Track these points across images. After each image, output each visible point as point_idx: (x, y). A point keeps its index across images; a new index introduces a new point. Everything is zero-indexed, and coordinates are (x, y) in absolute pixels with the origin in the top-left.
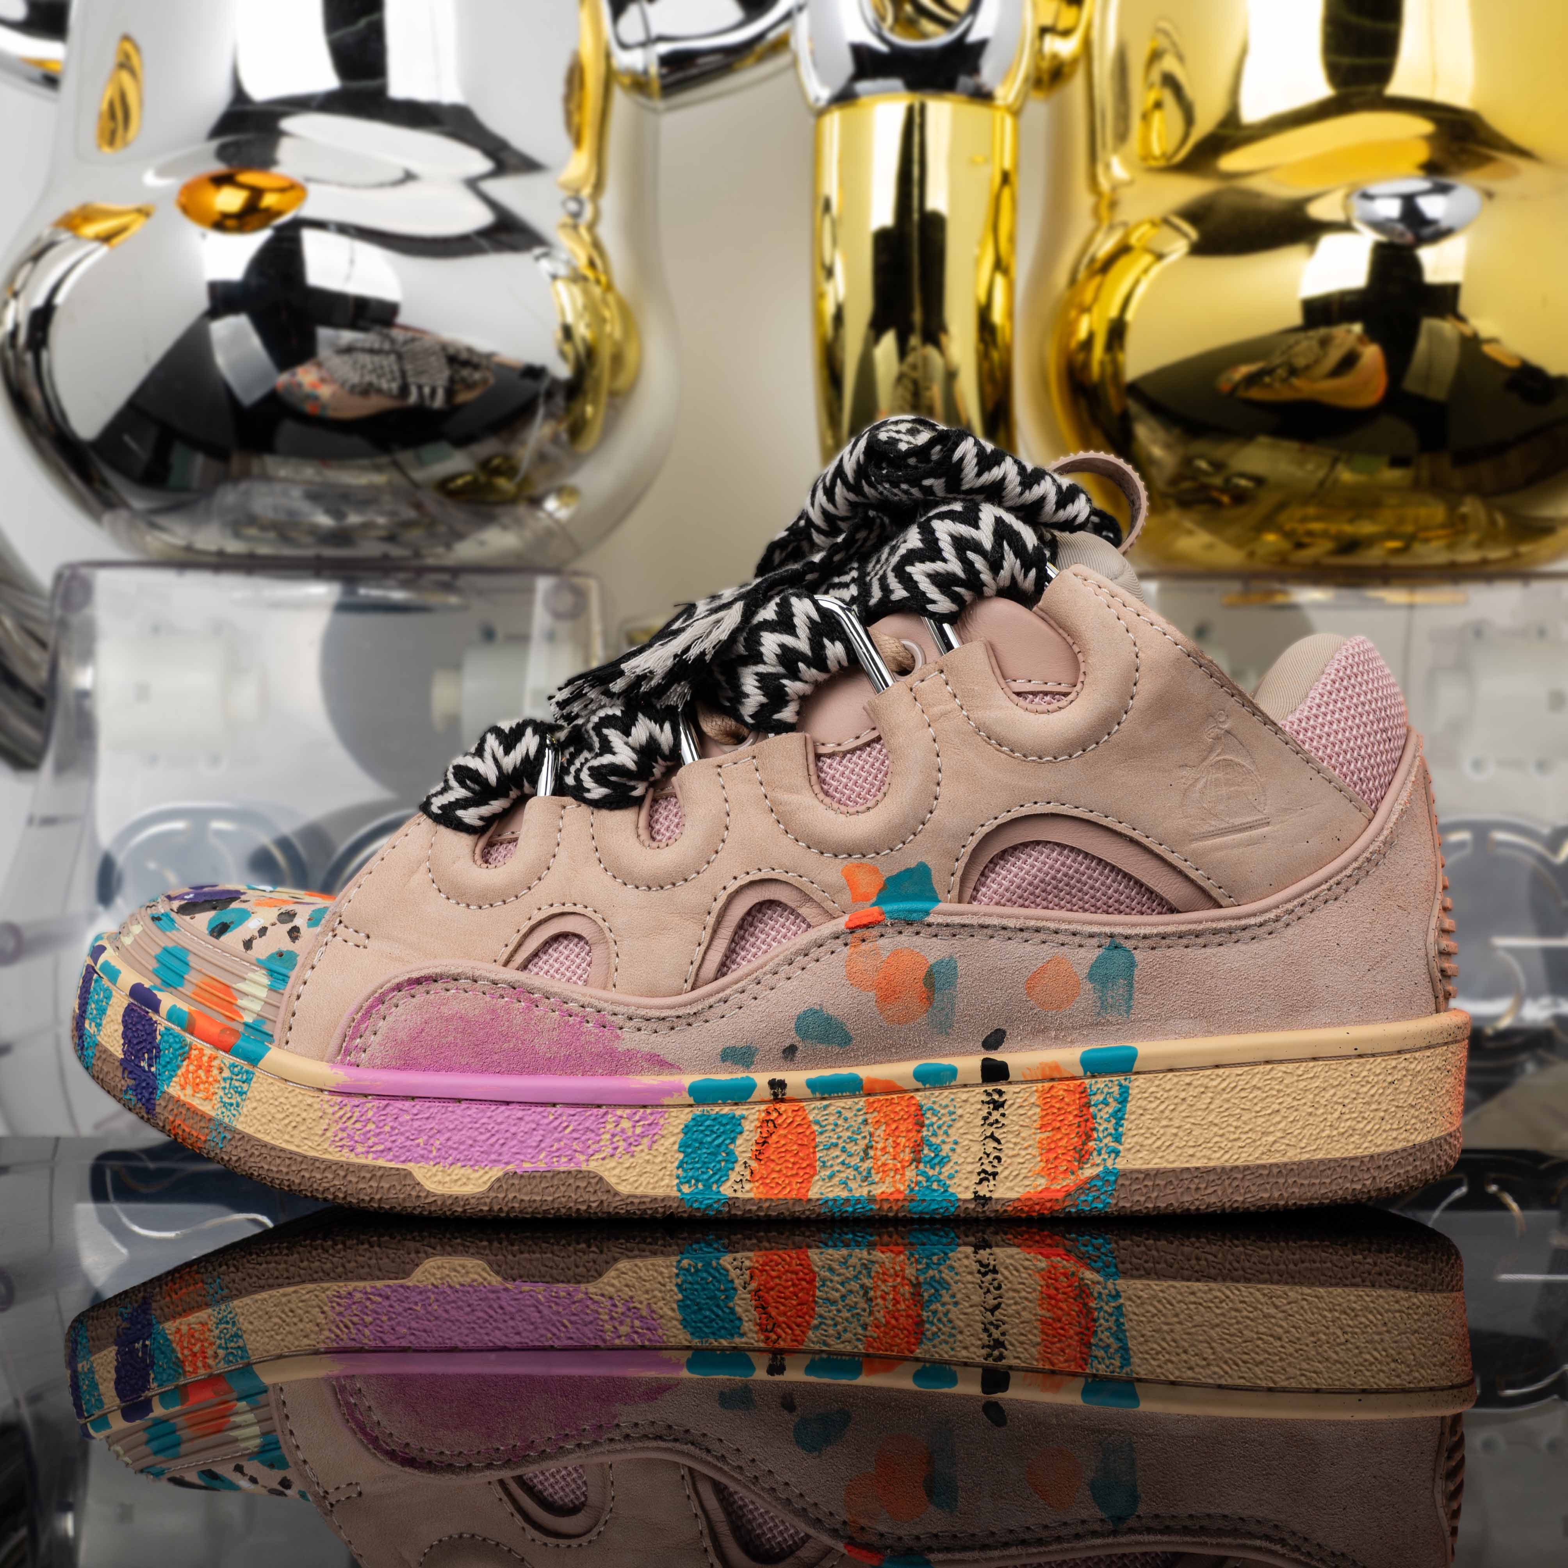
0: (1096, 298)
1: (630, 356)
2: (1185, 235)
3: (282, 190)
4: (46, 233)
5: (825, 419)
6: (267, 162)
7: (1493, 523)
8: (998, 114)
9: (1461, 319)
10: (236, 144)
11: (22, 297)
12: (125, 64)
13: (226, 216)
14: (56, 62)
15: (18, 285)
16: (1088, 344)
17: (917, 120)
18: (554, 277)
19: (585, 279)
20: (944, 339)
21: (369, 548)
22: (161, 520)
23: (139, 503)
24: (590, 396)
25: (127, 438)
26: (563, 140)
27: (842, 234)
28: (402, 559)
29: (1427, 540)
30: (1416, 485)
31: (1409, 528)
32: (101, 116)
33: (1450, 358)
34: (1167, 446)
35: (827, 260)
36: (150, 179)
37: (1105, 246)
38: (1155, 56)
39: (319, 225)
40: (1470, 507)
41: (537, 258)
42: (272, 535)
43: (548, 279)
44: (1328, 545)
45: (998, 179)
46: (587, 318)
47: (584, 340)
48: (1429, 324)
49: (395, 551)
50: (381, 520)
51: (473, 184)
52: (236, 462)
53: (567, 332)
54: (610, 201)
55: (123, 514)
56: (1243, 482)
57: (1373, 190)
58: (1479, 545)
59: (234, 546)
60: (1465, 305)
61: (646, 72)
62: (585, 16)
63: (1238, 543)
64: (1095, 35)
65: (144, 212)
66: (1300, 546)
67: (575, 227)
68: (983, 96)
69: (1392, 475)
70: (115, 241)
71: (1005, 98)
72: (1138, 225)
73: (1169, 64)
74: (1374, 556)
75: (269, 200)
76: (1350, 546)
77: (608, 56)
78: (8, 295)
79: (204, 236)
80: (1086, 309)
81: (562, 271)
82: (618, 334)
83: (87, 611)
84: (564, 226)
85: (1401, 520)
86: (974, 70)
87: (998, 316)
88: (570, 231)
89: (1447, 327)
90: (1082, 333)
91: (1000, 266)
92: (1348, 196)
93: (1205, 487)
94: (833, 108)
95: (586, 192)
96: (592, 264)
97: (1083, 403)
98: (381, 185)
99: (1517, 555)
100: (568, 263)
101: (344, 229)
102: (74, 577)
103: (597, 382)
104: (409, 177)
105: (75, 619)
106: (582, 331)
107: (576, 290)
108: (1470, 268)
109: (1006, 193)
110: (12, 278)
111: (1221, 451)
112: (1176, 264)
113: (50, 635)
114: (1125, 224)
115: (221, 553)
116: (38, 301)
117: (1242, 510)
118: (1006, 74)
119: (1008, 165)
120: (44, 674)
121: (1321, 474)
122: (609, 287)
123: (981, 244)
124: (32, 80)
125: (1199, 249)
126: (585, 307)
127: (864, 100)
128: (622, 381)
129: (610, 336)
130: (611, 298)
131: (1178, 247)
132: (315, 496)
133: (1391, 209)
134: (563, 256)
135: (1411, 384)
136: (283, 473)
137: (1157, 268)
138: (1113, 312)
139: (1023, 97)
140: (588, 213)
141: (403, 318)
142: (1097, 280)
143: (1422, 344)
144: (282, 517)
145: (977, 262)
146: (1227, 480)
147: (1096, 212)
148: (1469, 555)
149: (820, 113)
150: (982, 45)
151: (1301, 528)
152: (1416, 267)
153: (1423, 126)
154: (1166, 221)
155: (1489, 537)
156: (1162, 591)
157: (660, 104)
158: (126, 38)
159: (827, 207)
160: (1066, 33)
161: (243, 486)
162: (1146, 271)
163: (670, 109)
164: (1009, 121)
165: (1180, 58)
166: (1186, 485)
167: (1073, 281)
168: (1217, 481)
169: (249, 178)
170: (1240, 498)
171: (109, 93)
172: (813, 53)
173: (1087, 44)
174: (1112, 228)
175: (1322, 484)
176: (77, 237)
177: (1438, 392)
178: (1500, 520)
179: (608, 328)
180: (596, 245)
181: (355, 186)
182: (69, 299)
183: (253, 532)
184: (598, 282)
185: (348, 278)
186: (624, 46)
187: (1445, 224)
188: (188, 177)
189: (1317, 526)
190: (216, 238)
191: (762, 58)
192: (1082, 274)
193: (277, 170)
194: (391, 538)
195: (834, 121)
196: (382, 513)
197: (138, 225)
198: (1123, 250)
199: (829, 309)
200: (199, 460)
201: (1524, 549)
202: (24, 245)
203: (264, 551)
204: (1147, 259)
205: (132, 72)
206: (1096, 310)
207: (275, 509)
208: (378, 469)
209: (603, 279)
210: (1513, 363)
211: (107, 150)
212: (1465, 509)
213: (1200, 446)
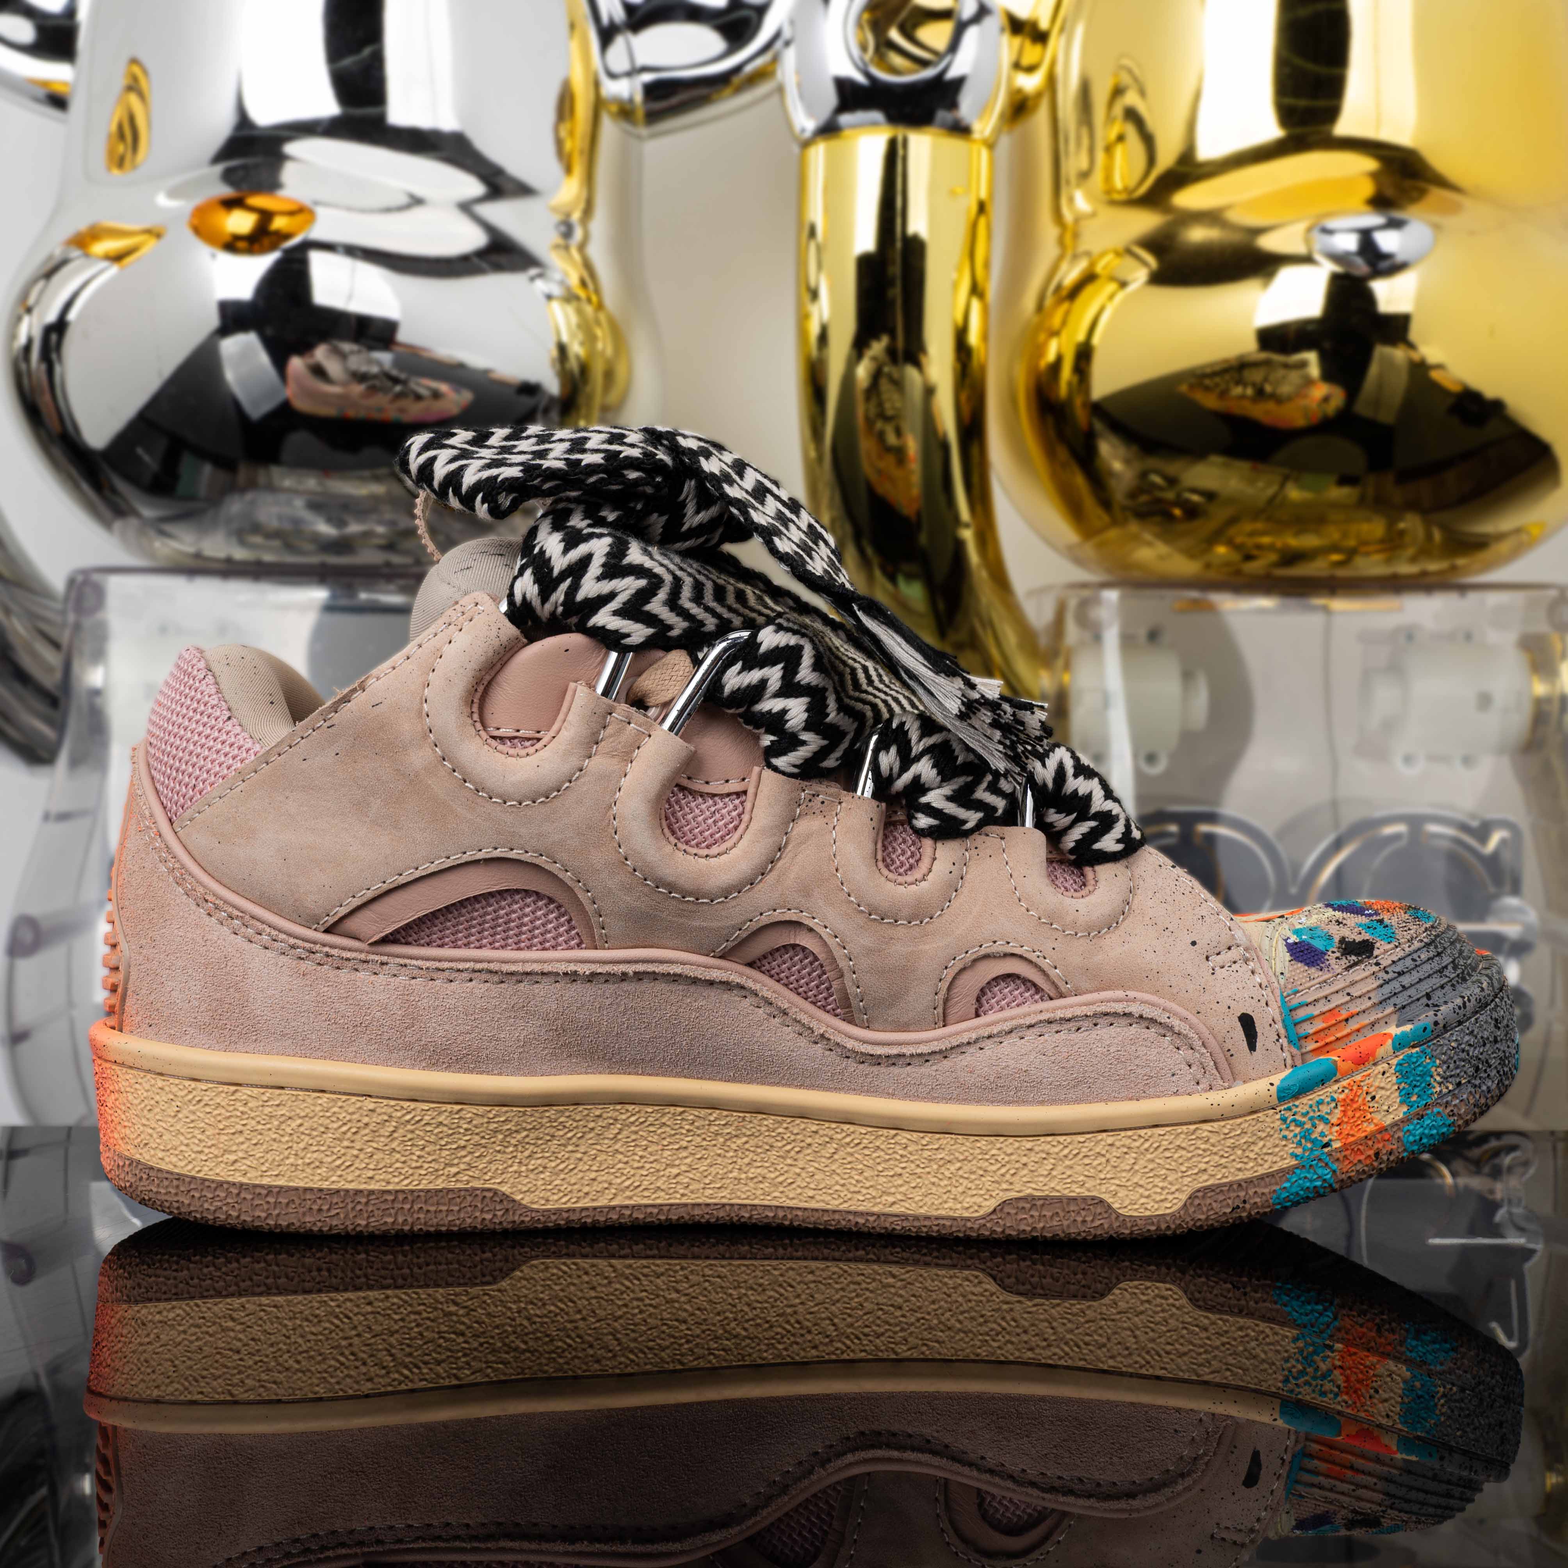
0: (1064, 323)
1: (621, 371)
2: (1144, 263)
3: (291, 213)
4: (58, 253)
5: (808, 433)
6: (272, 185)
7: (1429, 537)
8: (975, 147)
9: (1411, 346)
10: (244, 167)
11: (36, 312)
12: (133, 87)
13: (237, 238)
14: (65, 84)
15: (31, 301)
16: (1056, 367)
17: (900, 152)
18: (549, 297)
19: (577, 298)
20: (924, 360)
21: (369, 557)
22: (168, 528)
23: (148, 512)
24: (583, 411)
25: (140, 451)
26: (554, 167)
27: (827, 258)
28: (405, 566)
29: (1368, 554)
30: (1361, 502)
31: (1352, 543)
32: (110, 136)
33: (1399, 383)
34: (1127, 462)
35: (813, 283)
36: (162, 200)
37: (1071, 275)
38: (1118, 92)
39: (328, 247)
40: (1410, 523)
41: (532, 279)
42: (276, 543)
43: (543, 300)
44: (1273, 557)
45: (974, 208)
46: (580, 336)
47: (578, 357)
48: (1382, 351)
49: (396, 559)
50: (380, 529)
51: (466, 207)
52: (243, 473)
53: (562, 349)
54: (599, 225)
55: (133, 522)
56: (1195, 498)
57: (1331, 224)
58: (1413, 560)
59: (240, 554)
60: (1415, 333)
61: (631, 100)
62: (574, 46)
63: (1191, 554)
64: (1059, 69)
65: (156, 233)
66: (1248, 558)
67: (567, 248)
68: (961, 130)
69: (1338, 493)
70: (128, 260)
71: (982, 132)
72: (1103, 254)
73: (1131, 98)
74: (1317, 568)
75: (279, 223)
76: (1292, 558)
77: (597, 84)
78: (21, 310)
79: (213, 256)
80: (1055, 333)
81: (556, 290)
82: (609, 351)
83: (99, 616)
84: (557, 247)
85: (1345, 535)
86: (953, 105)
87: (974, 338)
88: (562, 253)
89: (1399, 354)
90: (1051, 356)
91: (976, 290)
92: (1309, 230)
93: (1159, 501)
94: (818, 139)
95: (576, 216)
96: (583, 284)
97: (1050, 420)
98: (388, 210)
99: (1454, 568)
100: (562, 283)
101: (353, 251)
102: (86, 582)
103: (590, 398)
104: (416, 201)
105: (87, 622)
106: (576, 349)
107: (570, 309)
108: (1421, 298)
109: (982, 222)
110: (25, 295)
111: (1173, 468)
112: (1137, 292)
113: (65, 638)
114: (1088, 254)
115: (229, 560)
116: (51, 317)
117: (1197, 523)
118: (983, 109)
119: (983, 194)
120: (58, 675)
121: (1271, 491)
122: (600, 306)
123: (959, 269)
124: (36, 100)
125: (1159, 279)
126: (579, 326)
127: (847, 133)
128: (613, 397)
129: (603, 352)
130: (602, 317)
131: (1140, 275)
132: (316, 506)
133: (1349, 243)
134: (557, 276)
135: (1362, 408)
136: (287, 483)
137: (1121, 296)
138: (1081, 337)
139: (998, 131)
140: (578, 234)
141: (403, 336)
142: (1065, 306)
143: (1374, 369)
144: (287, 526)
145: (955, 285)
146: (1179, 495)
147: (1061, 242)
148: (1405, 568)
149: (806, 144)
150: (959, 83)
151: (1250, 542)
152: (1369, 299)
153: (1368, 164)
154: (1128, 252)
155: (1424, 552)
156: (1122, 598)
157: (644, 131)
158: (134, 61)
159: (812, 232)
160: (1031, 69)
161: (249, 496)
162: (1111, 297)
163: (653, 136)
164: (985, 154)
165: (1142, 93)
166: (1143, 498)
167: (1040, 307)
168: (1170, 495)
169: (259, 201)
170: (1192, 512)
171: (119, 114)
172: (799, 85)
173: (1051, 81)
174: (1075, 257)
175: (1271, 501)
176: (87, 255)
177: (1387, 417)
178: (1437, 535)
179: (600, 346)
180: (588, 265)
181: (363, 211)
182: (81, 315)
183: (258, 540)
184: (589, 300)
185: (350, 297)
186: (612, 76)
187: (1400, 258)
188: (198, 200)
189: (1266, 540)
190: (226, 259)
191: (739, 90)
192: (1049, 301)
193: (283, 193)
194: (390, 547)
195: (819, 152)
196: (380, 522)
197: (150, 245)
198: (1089, 278)
199: (814, 329)
200: (207, 469)
201: (1461, 562)
202: (36, 263)
203: (268, 557)
204: (1112, 287)
205: (141, 96)
206: (1064, 335)
207: (280, 518)
208: (377, 479)
209: (594, 298)
210: (1455, 388)
211: (116, 172)
212: (1402, 525)
213: (1153, 462)
